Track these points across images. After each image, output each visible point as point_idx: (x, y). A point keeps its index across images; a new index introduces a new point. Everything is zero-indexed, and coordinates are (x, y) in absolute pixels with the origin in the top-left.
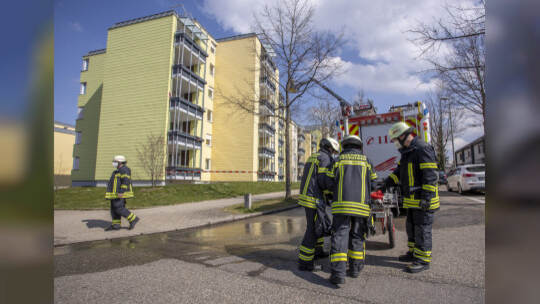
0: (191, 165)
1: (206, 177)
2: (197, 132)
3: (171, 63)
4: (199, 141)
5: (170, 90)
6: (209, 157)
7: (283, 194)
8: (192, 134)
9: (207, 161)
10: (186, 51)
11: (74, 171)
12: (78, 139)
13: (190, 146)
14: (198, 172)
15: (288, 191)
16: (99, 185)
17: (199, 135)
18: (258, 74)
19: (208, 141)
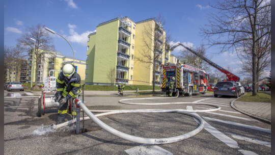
0: (125, 78)
1: (130, 83)
2: (127, 65)
3: (118, 39)
4: (128, 69)
5: (117, 49)
6: (132, 74)
7: (152, 90)
8: (125, 66)
9: (132, 76)
10: (123, 33)
11: (86, 79)
12: (87, 67)
13: (124, 71)
14: (127, 81)
15: (154, 89)
16: (94, 84)
17: (128, 66)
18: (153, 38)
19: (132, 68)
